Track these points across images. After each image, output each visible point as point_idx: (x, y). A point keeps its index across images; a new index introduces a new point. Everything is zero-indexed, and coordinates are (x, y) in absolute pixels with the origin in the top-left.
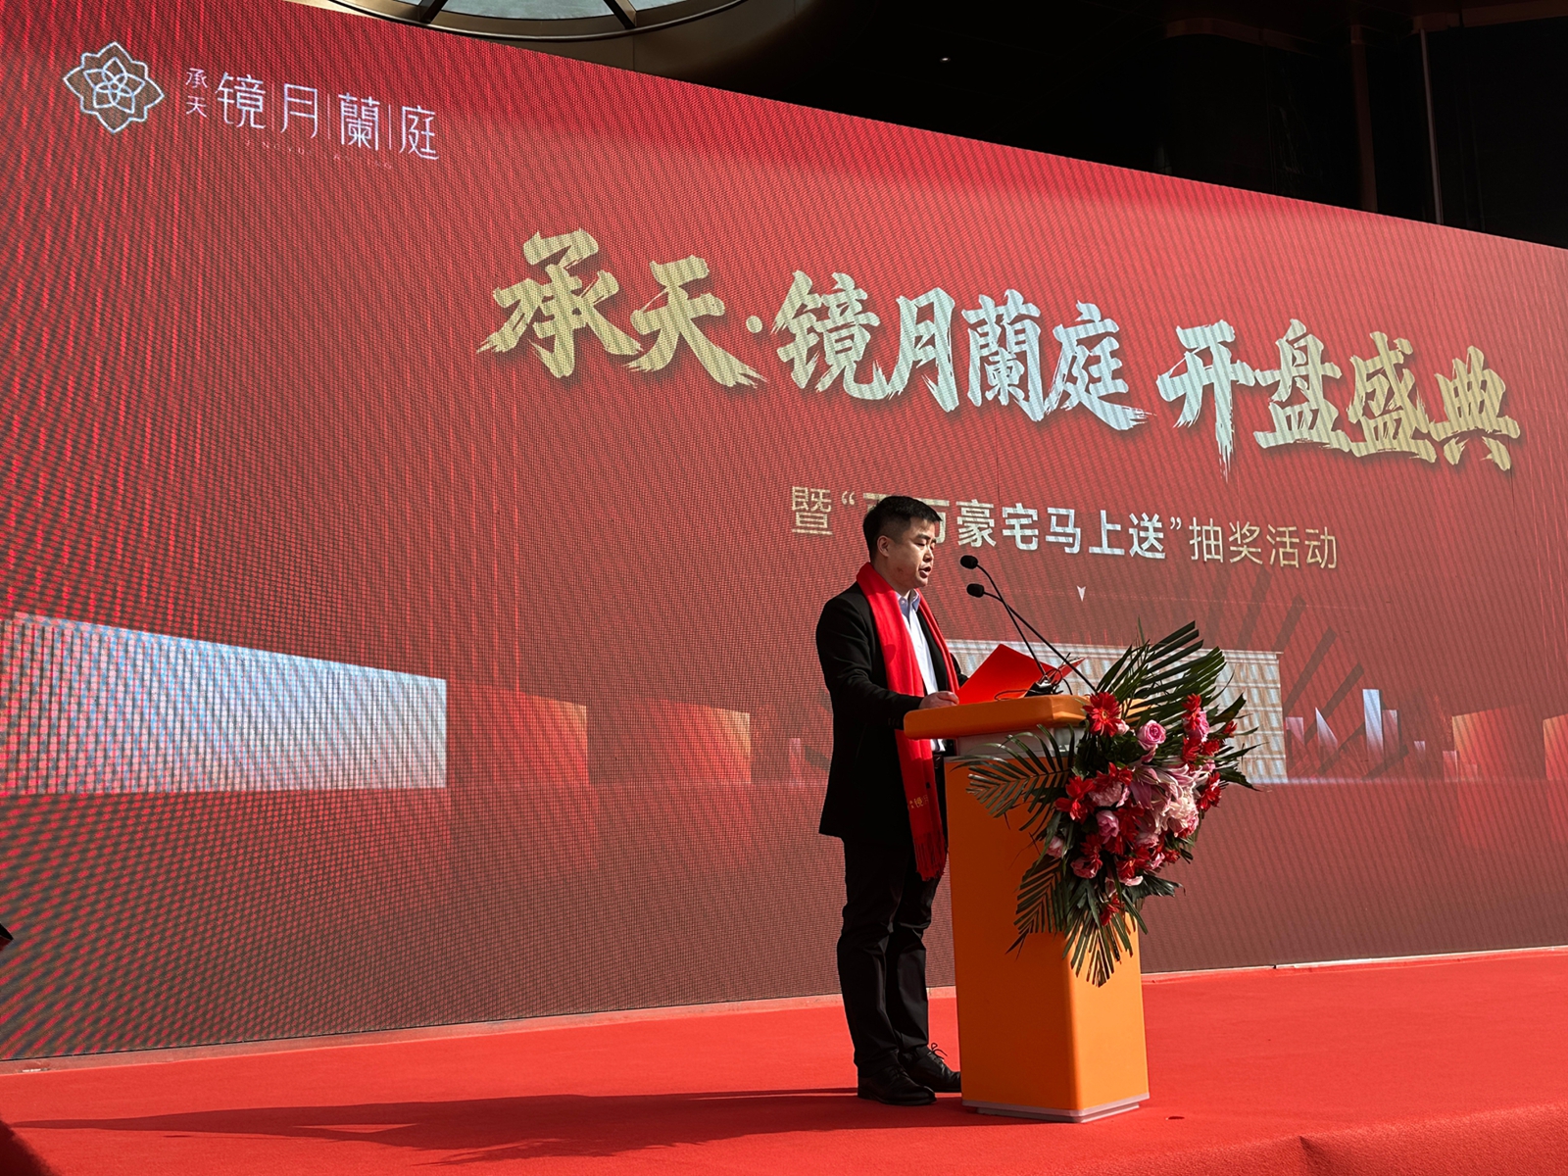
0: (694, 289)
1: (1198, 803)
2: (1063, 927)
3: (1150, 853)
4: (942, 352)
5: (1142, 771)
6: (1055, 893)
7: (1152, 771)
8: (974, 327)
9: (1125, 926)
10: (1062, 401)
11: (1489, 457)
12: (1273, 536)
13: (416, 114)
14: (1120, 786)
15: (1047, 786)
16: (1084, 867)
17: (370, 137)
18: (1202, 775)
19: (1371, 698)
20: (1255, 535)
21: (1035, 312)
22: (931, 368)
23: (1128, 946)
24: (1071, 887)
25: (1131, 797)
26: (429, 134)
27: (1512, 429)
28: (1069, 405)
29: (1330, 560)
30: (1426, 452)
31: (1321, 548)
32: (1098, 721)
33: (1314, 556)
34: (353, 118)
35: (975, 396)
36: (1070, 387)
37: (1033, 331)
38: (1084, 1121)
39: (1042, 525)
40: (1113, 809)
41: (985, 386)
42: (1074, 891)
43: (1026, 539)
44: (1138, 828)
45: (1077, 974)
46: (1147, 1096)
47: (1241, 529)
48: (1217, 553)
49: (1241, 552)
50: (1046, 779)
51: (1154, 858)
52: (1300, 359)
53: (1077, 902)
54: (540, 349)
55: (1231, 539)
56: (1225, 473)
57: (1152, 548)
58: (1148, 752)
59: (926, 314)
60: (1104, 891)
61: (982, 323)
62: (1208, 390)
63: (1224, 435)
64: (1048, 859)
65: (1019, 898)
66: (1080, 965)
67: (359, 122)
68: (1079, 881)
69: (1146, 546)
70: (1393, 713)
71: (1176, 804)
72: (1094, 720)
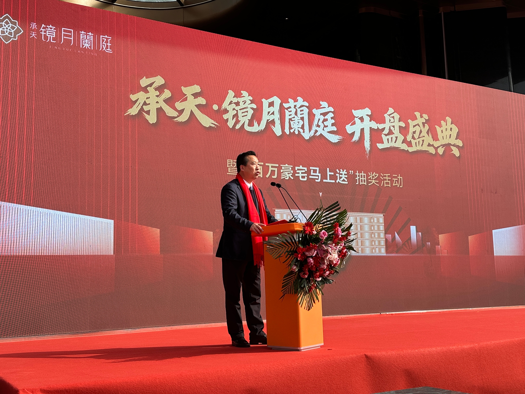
0: (196, 95)
1: (339, 256)
2: (296, 292)
3: (324, 271)
4: (276, 117)
5: (321, 246)
6: (294, 283)
7: (324, 246)
8: (287, 109)
9: (317, 293)
10: (315, 133)
11: (452, 152)
12: (383, 177)
13: (105, 38)
14: (314, 250)
15: (292, 250)
16: (303, 275)
17: (90, 45)
18: (340, 247)
19: (413, 229)
20: (377, 176)
21: (307, 104)
22: (273, 122)
23: (317, 299)
24: (300, 281)
25: (317, 253)
26: (109, 44)
27: (460, 143)
28: (318, 134)
29: (400, 185)
30: (432, 151)
31: (398, 181)
32: (307, 230)
33: (395, 183)
34: (84, 39)
35: (287, 131)
36: (317, 129)
37: (306, 110)
38: (302, 351)
39: (308, 172)
40: (312, 257)
41: (290, 128)
42: (301, 282)
43: (303, 177)
44: (320, 263)
45: (301, 307)
46: (323, 344)
47: (372, 175)
48: (364, 182)
49: (372, 182)
50: (292, 248)
51: (325, 272)
52: (392, 120)
53: (301, 285)
54: (145, 114)
55: (369, 178)
56: (367, 157)
57: (344, 180)
58: (322, 240)
59: (271, 104)
60: (310, 282)
61: (290, 107)
62: (362, 130)
63: (367, 144)
64: (292, 272)
65: (283, 283)
66: (302, 304)
67: (86, 40)
68: (302, 279)
69: (342, 179)
70: (420, 233)
71: (331, 256)
72: (306, 230)
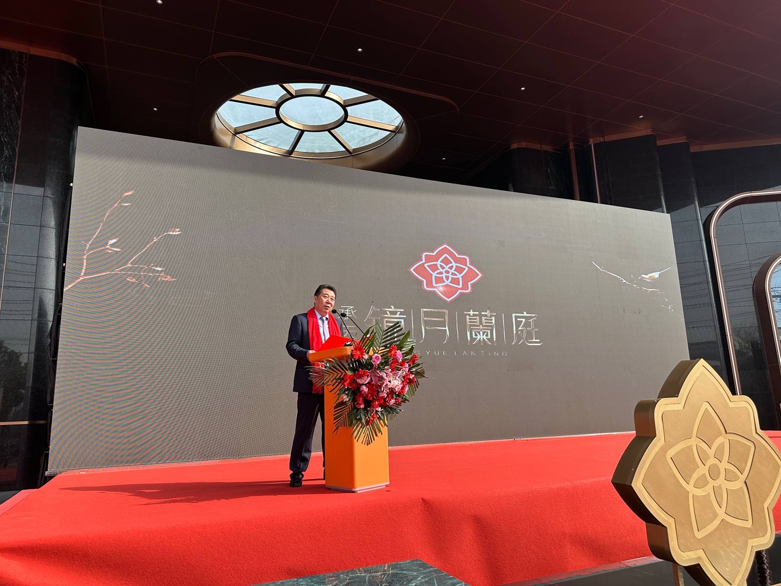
1: (403, 382)
2: (351, 424)
5: (374, 372)
6: (348, 414)
7: (377, 372)
14: (366, 377)
16: (358, 404)
18: (402, 373)
24: (355, 411)
25: (371, 380)
38: (359, 492)
40: (365, 384)
42: (356, 413)
45: (357, 441)
46: (388, 483)
53: (357, 416)
58: (375, 365)
60: (368, 413)
64: (342, 403)
65: (334, 415)
66: (359, 438)
68: (358, 409)
71: (389, 383)
72: (354, 355)
